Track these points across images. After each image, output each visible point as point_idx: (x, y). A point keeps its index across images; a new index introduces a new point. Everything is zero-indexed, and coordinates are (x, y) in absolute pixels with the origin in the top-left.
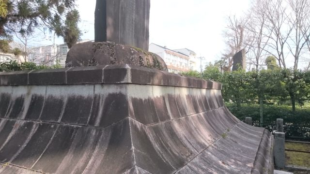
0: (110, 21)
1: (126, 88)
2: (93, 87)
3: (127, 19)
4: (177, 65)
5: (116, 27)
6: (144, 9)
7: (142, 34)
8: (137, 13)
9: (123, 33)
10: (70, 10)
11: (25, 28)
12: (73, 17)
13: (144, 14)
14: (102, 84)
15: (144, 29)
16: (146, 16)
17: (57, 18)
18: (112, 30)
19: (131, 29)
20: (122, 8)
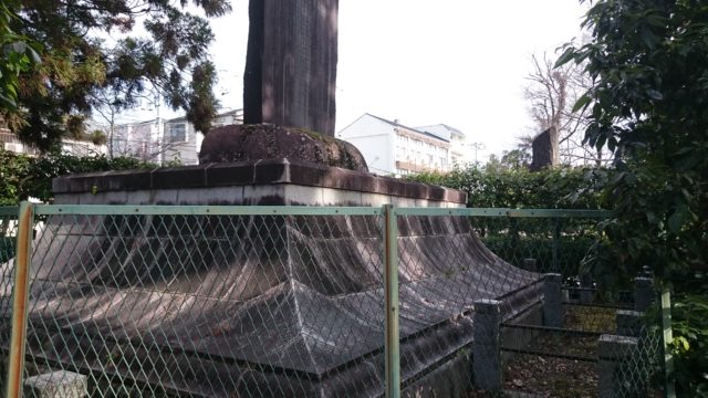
0: (268, 90)
1: (284, 189)
2: (241, 189)
3: (297, 85)
4: (423, 161)
5: (277, 99)
6: (326, 65)
7: (323, 107)
8: (314, 73)
9: (290, 109)
10: (199, 63)
11: (122, 96)
12: (204, 76)
13: (327, 74)
14: (254, 185)
15: (326, 99)
16: (330, 76)
17: (176, 78)
18: (272, 104)
19: (302, 101)
20: (288, 67)
